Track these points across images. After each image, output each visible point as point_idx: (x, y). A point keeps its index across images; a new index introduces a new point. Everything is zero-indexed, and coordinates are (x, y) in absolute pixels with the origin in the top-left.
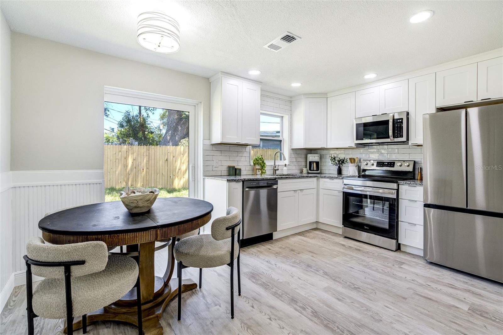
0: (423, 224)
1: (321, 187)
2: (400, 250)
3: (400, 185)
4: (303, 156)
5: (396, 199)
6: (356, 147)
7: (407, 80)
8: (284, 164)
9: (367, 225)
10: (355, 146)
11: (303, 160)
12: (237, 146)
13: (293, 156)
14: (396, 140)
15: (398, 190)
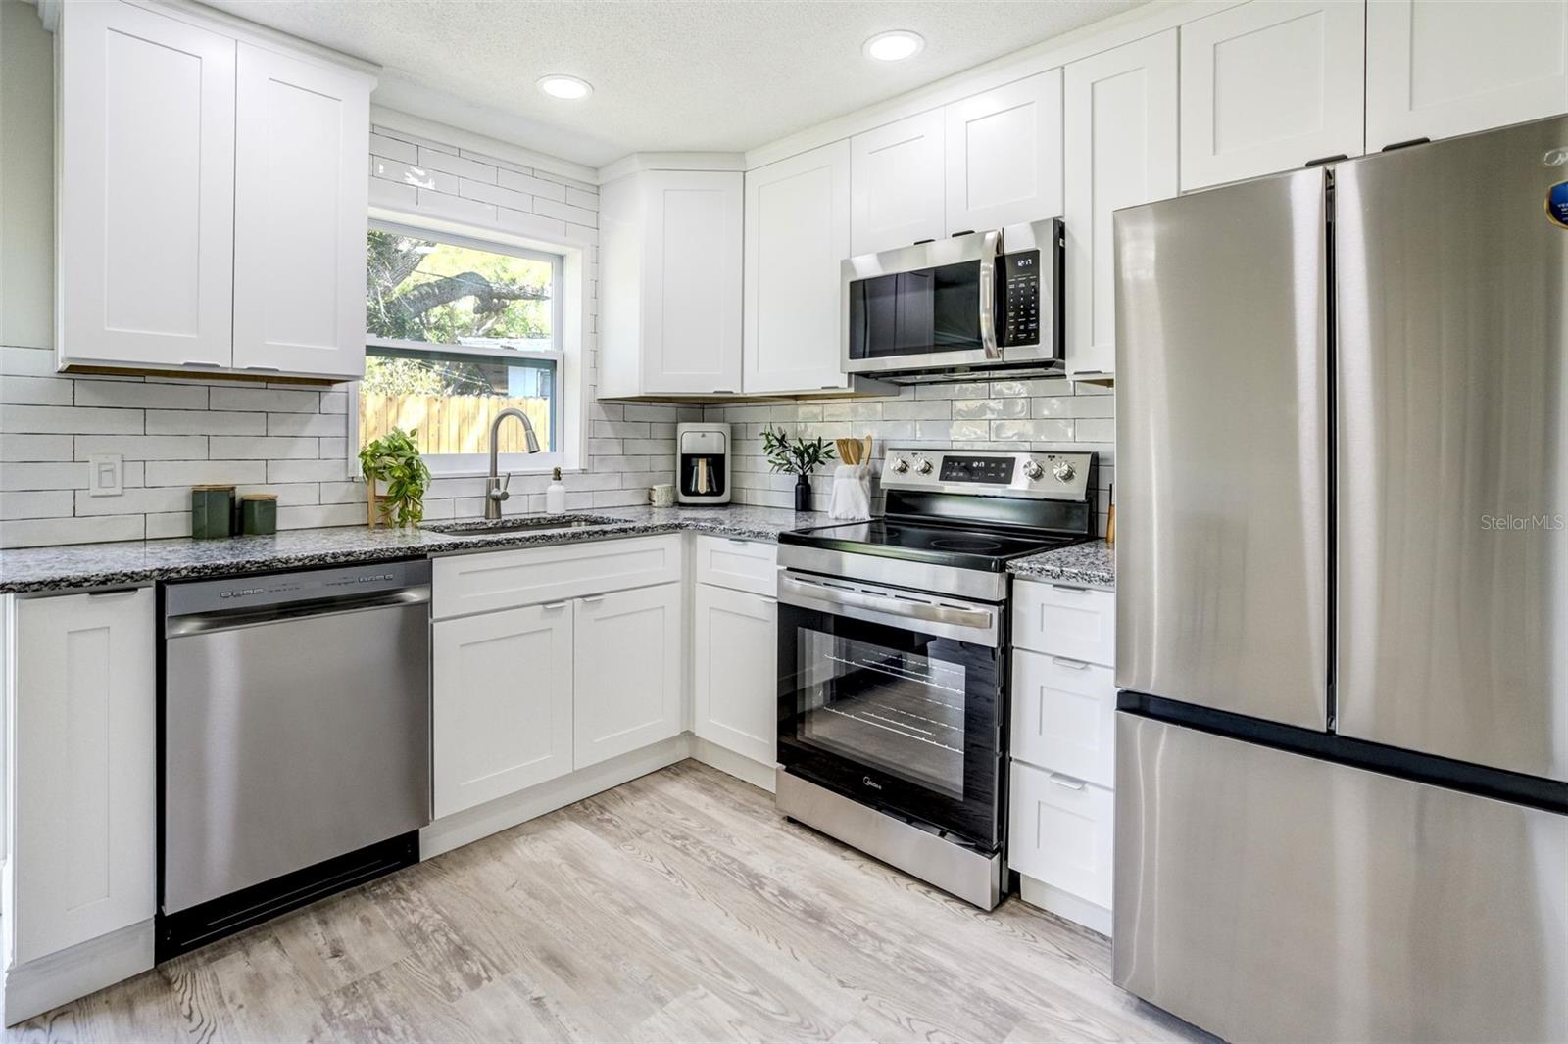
0: (1111, 783)
1: (702, 573)
2: (1020, 898)
3: (1015, 581)
4: (661, 431)
5: (998, 653)
6: (851, 390)
7: (1059, 70)
8: (551, 469)
9: (877, 775)
10: (849, 385)
11: (663, 448)
12: (263, 385)
13: (608, 431)
14: (1012, 354)
15: (1006, 607)
